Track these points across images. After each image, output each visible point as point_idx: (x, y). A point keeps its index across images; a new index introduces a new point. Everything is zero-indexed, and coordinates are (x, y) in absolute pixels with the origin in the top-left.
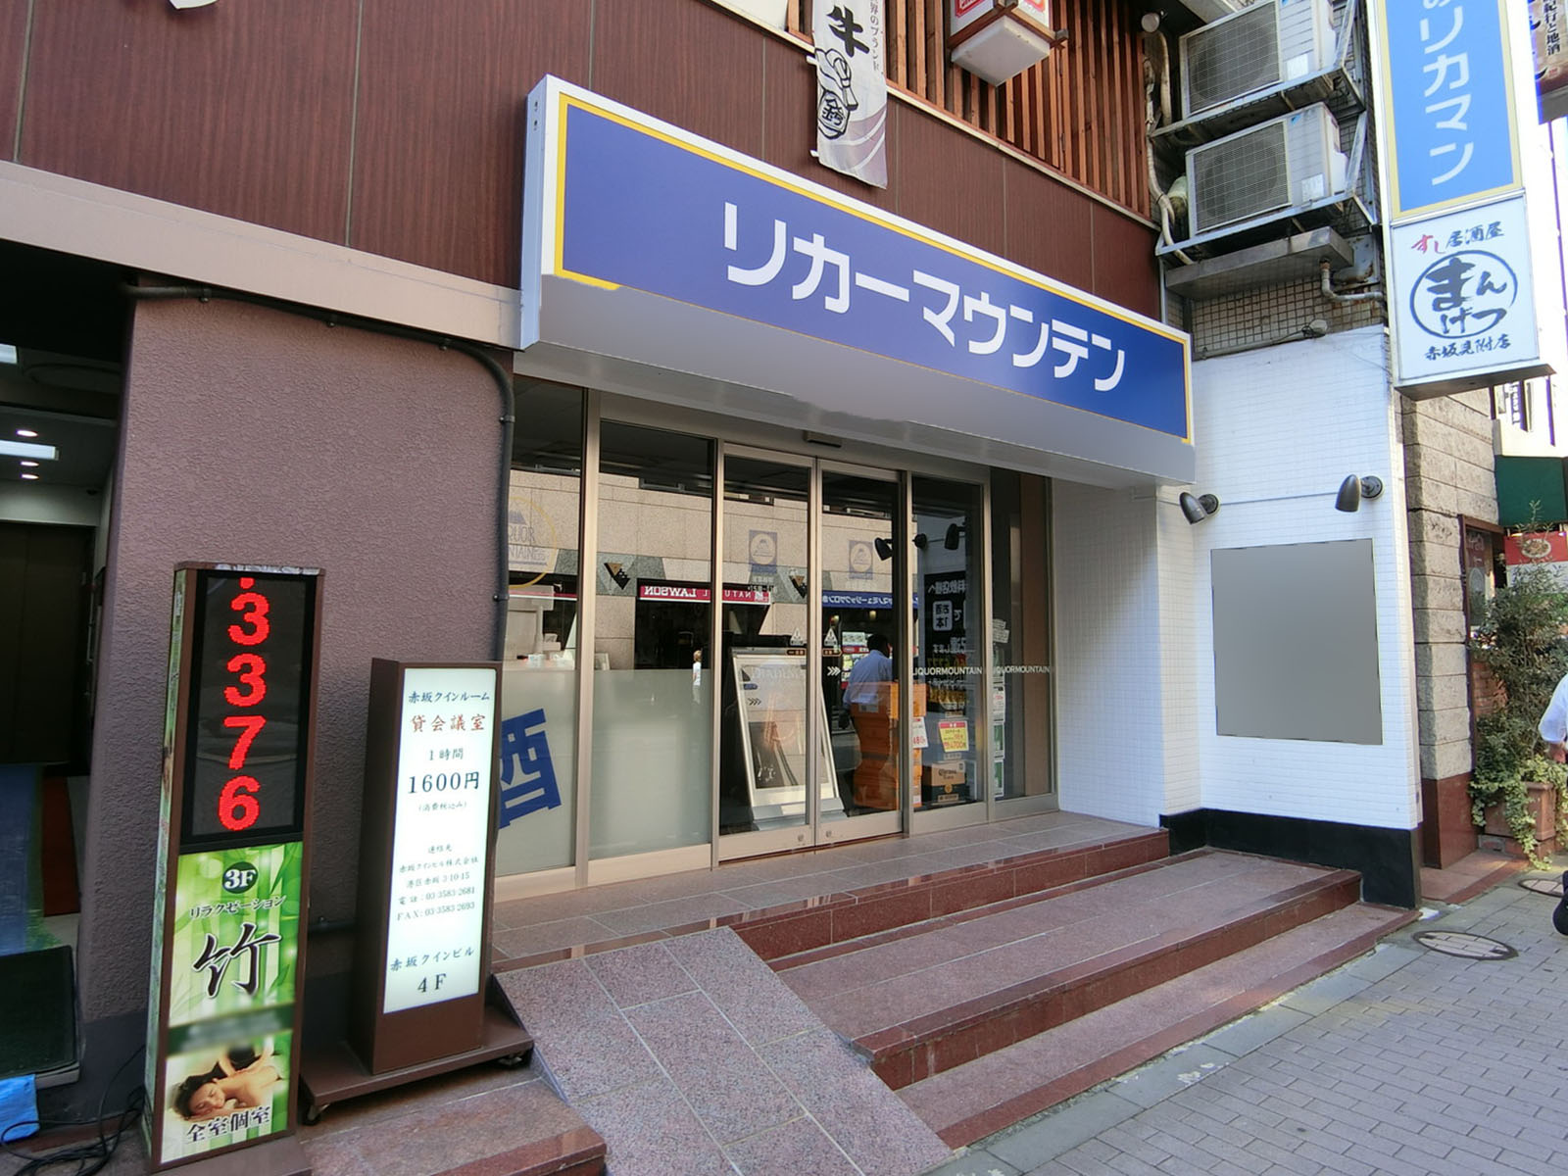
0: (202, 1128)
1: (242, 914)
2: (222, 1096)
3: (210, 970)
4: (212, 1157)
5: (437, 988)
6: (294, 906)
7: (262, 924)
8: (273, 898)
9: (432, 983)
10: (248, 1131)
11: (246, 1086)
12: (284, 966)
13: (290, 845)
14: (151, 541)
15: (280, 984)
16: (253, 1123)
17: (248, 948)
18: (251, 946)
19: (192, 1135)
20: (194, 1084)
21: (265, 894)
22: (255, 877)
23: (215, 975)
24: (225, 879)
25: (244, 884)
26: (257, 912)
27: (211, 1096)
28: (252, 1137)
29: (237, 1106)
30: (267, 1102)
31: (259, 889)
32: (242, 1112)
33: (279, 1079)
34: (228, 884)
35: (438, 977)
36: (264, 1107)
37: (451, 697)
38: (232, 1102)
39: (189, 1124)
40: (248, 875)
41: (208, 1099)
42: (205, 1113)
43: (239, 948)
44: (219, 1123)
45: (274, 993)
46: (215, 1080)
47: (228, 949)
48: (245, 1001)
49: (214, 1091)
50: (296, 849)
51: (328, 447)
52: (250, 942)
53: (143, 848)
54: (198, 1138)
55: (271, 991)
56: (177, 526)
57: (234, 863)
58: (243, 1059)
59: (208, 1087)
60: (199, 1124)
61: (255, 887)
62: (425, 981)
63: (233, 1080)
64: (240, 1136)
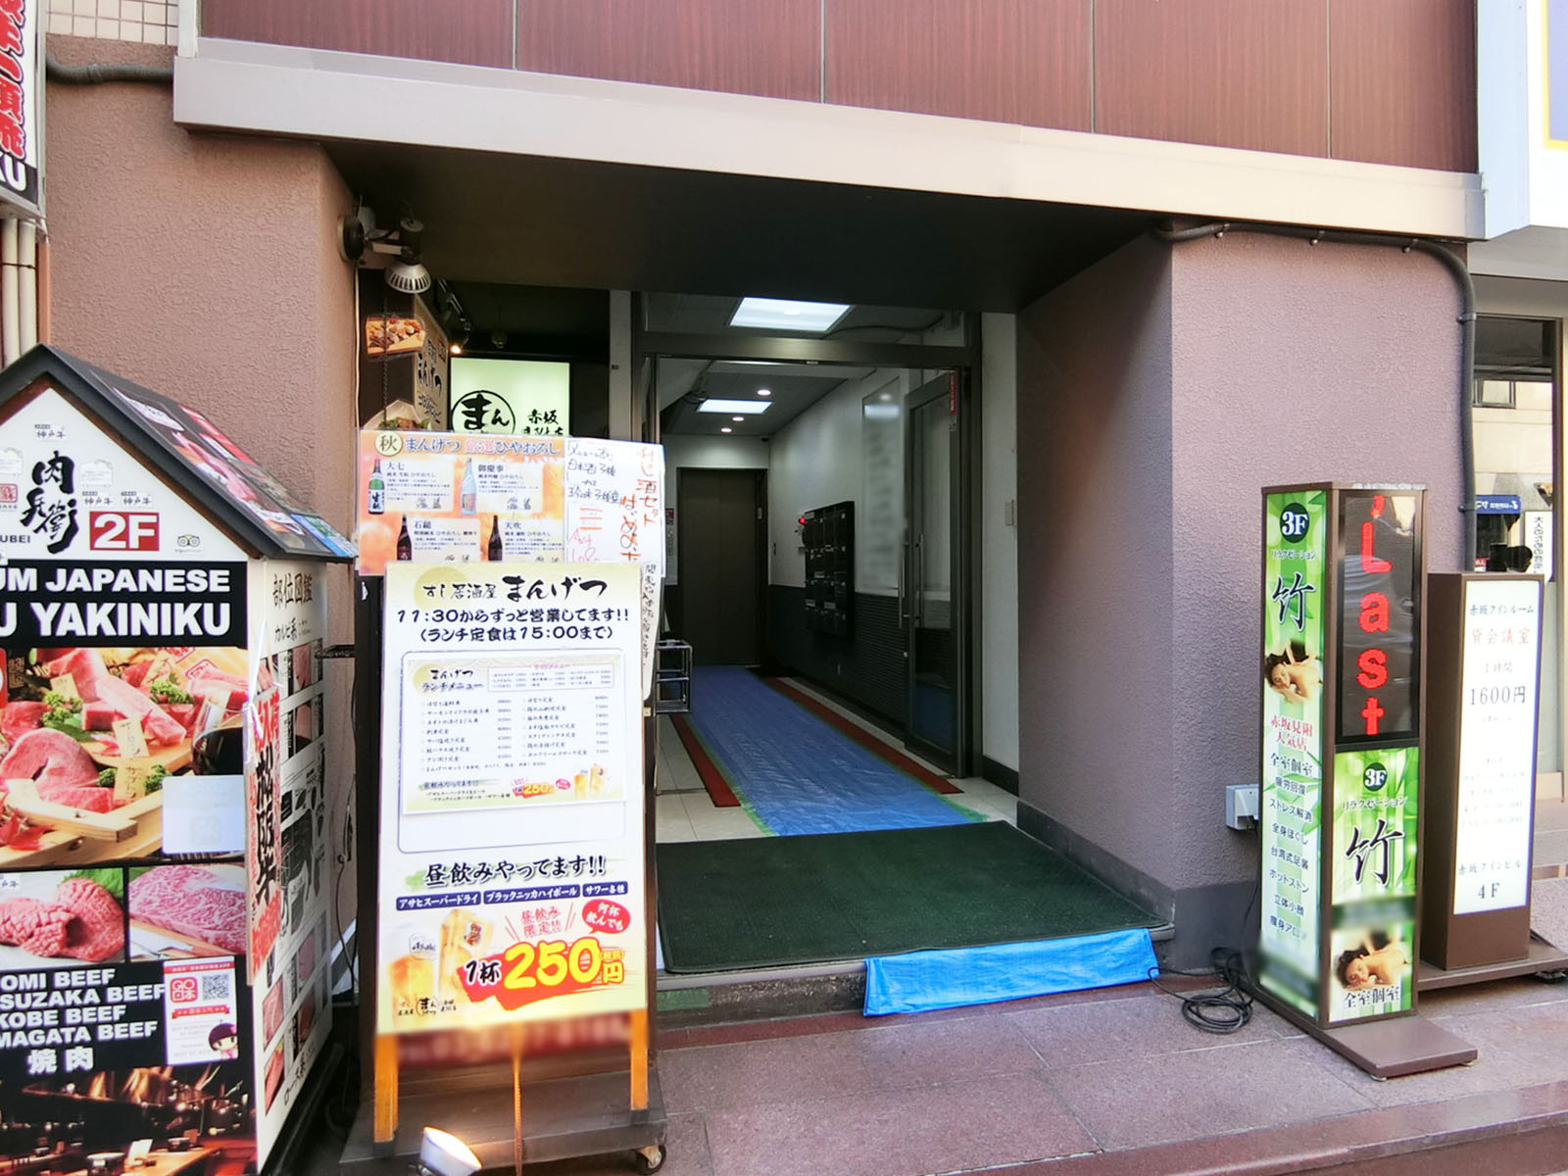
0: (1354, 997)
1: (1377, 810)
2: (1367, 971)
3: (1357, 858)
4: (1363, 1023)
5: (1493, 896)
6: (1413, 807)
7: (1391, 820)
8: (1398, 797)
9: (1488, 891)
10: (1385, 1005)
11: (1382, 965)
12: (1407, 861)
13: (1410, 749)
14: (1194, 469)
15: (1404, 878)
16: (1388, 999)
17: (1381, 842)
18: (1383, 840)
19: (1347, 1002)
20: (1349, 957)
21: (1392, 794)
22: (1386, 776)
23: (1360, 863)
24: (1365, 778)
25: (1378, 783)
26: (1388, 809)
27: (1360, 970)
28: (1388, 1011)
29: (1377, 982)
30: (1397, 982)
31: (1388, 790)
32: (1380, 988)
33: (1405, 963)
34: (1367, 781)
35: (1493, 885)
36: (1396, 986)
37: (1503, 609)
38: (1374, 977)
39: (1346, 992)
40: (1382, 774)
41: (1357, 972)
42: (1354, 985)
43: (1376, 841)
44: (1365, 995)
45: (1401, 885)
46: (1362, 956)
47: (1367, 841)
48: (1380, 890)
49: (1360, 966)
50: (1414, 753)
51: (1316, 366)
52: (1383, 838)
53: (1204, 744)
54: (1352, 1005)
55: (1398, 883)
56: (1211, 453)
57: (1371, 763)
58: (1380, 940)
59: (1357, 962)
60: (1353, 993)
61: (1385, 787)
62: (1483, 888)
63: (1374, 959)
64: (1379, 1009)
